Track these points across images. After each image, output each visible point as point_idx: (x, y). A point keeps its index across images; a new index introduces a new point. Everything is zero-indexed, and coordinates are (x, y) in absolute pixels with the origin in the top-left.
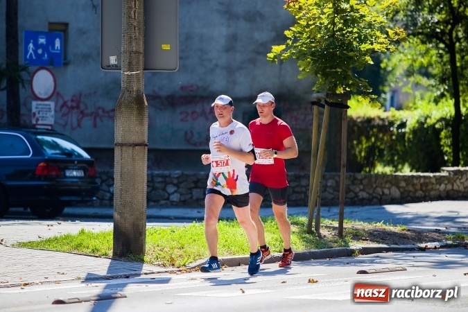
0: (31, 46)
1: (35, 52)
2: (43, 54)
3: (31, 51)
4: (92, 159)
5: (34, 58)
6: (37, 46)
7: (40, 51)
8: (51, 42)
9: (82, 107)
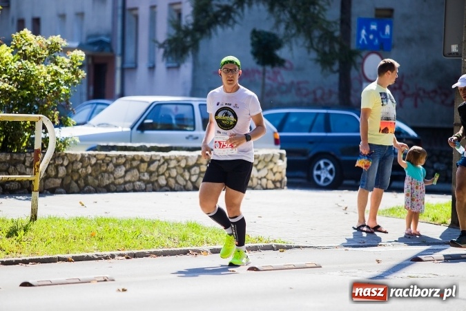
0: (363, 32)
1: (367, 37)
2: (374, 40)
3: (363, 37)
4: (420, 138)
5: (366, 42)
6: (369, 31)
7: (371, 37)
8: (382, 29)
9: (404, 88)
